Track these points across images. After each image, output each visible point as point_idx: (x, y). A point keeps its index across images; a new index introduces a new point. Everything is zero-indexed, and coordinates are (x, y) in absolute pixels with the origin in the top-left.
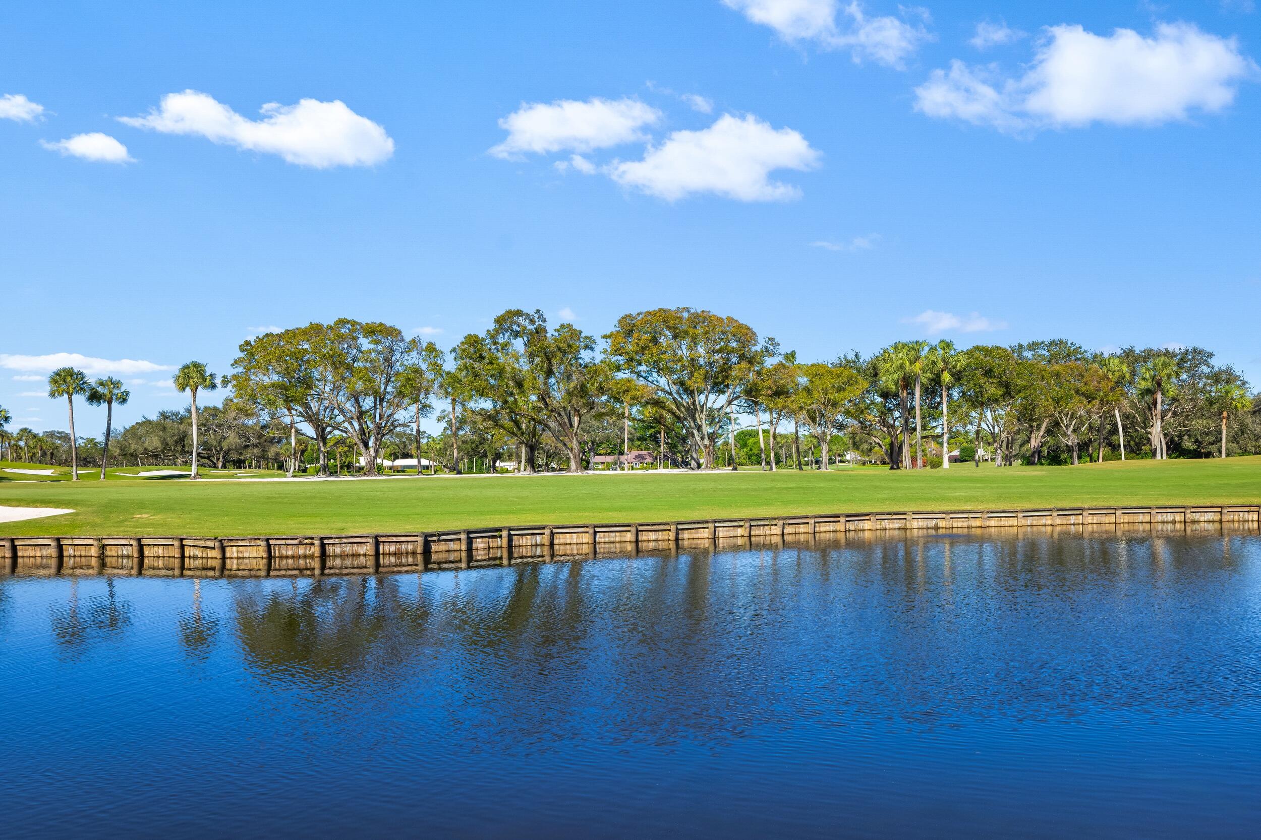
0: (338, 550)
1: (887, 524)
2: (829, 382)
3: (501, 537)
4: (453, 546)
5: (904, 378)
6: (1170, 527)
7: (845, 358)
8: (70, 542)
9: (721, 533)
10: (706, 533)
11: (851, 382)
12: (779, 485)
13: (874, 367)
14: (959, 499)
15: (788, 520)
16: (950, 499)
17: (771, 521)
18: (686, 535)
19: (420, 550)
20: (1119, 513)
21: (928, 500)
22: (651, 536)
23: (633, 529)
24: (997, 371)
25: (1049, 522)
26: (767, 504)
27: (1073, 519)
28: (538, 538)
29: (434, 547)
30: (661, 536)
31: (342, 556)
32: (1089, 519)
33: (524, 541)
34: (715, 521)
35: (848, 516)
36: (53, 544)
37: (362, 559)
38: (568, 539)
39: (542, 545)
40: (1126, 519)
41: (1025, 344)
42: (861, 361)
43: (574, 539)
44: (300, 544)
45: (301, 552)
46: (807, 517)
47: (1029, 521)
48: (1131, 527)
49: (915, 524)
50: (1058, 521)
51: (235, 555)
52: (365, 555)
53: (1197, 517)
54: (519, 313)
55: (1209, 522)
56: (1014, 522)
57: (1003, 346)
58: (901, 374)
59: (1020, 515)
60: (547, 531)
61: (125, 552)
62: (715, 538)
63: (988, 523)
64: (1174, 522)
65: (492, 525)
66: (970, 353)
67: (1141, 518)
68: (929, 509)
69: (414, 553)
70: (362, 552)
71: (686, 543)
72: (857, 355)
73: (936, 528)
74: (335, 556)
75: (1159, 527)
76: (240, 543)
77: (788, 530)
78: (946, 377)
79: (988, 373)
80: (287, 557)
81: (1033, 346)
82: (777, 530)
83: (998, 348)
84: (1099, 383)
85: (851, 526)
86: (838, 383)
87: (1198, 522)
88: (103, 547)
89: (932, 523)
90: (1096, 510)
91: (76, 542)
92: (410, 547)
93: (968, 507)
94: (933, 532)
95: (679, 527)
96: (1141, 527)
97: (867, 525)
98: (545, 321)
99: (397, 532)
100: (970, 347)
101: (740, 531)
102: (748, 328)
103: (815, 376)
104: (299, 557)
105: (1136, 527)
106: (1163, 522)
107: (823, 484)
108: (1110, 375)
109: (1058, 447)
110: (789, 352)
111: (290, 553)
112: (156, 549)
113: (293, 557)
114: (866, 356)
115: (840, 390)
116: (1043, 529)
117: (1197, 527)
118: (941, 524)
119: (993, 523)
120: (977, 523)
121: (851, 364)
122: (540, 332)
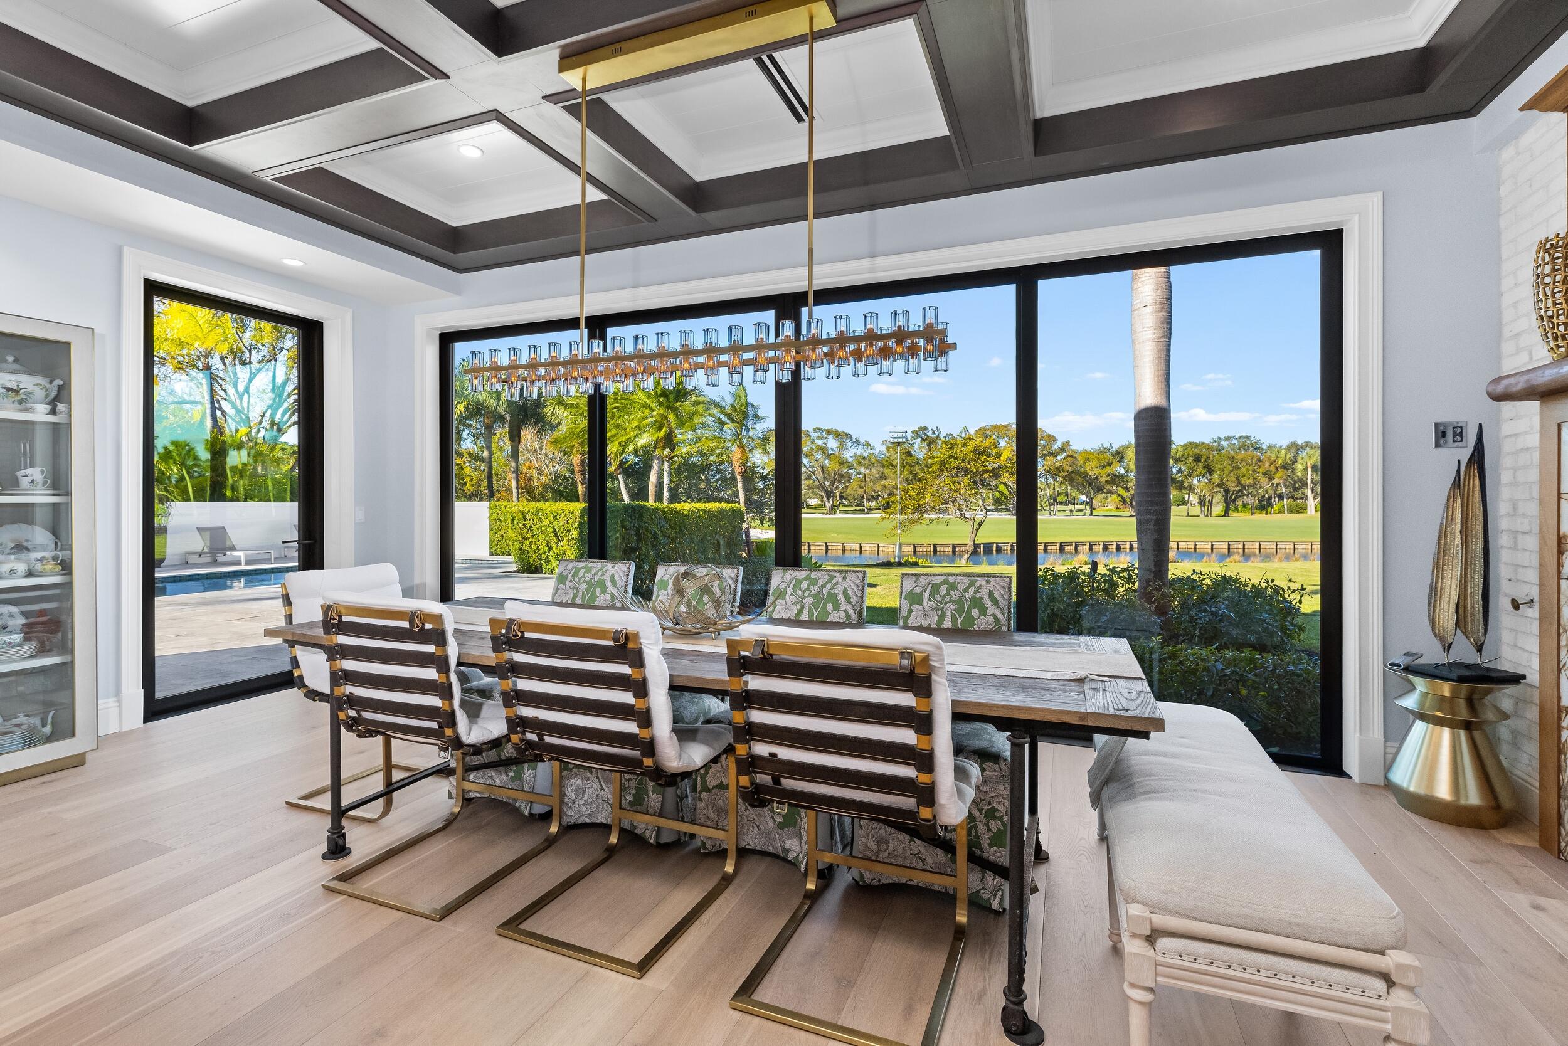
24: (1203, 458)
41: (1222, 437)
57: (1206, 442)
66: (1186, 447)
81: (1228, 439)
83: (1203, 443)
84: (1270, 465)
108: (1279, 458)
114: (1115, 447)
122: (938, 437)
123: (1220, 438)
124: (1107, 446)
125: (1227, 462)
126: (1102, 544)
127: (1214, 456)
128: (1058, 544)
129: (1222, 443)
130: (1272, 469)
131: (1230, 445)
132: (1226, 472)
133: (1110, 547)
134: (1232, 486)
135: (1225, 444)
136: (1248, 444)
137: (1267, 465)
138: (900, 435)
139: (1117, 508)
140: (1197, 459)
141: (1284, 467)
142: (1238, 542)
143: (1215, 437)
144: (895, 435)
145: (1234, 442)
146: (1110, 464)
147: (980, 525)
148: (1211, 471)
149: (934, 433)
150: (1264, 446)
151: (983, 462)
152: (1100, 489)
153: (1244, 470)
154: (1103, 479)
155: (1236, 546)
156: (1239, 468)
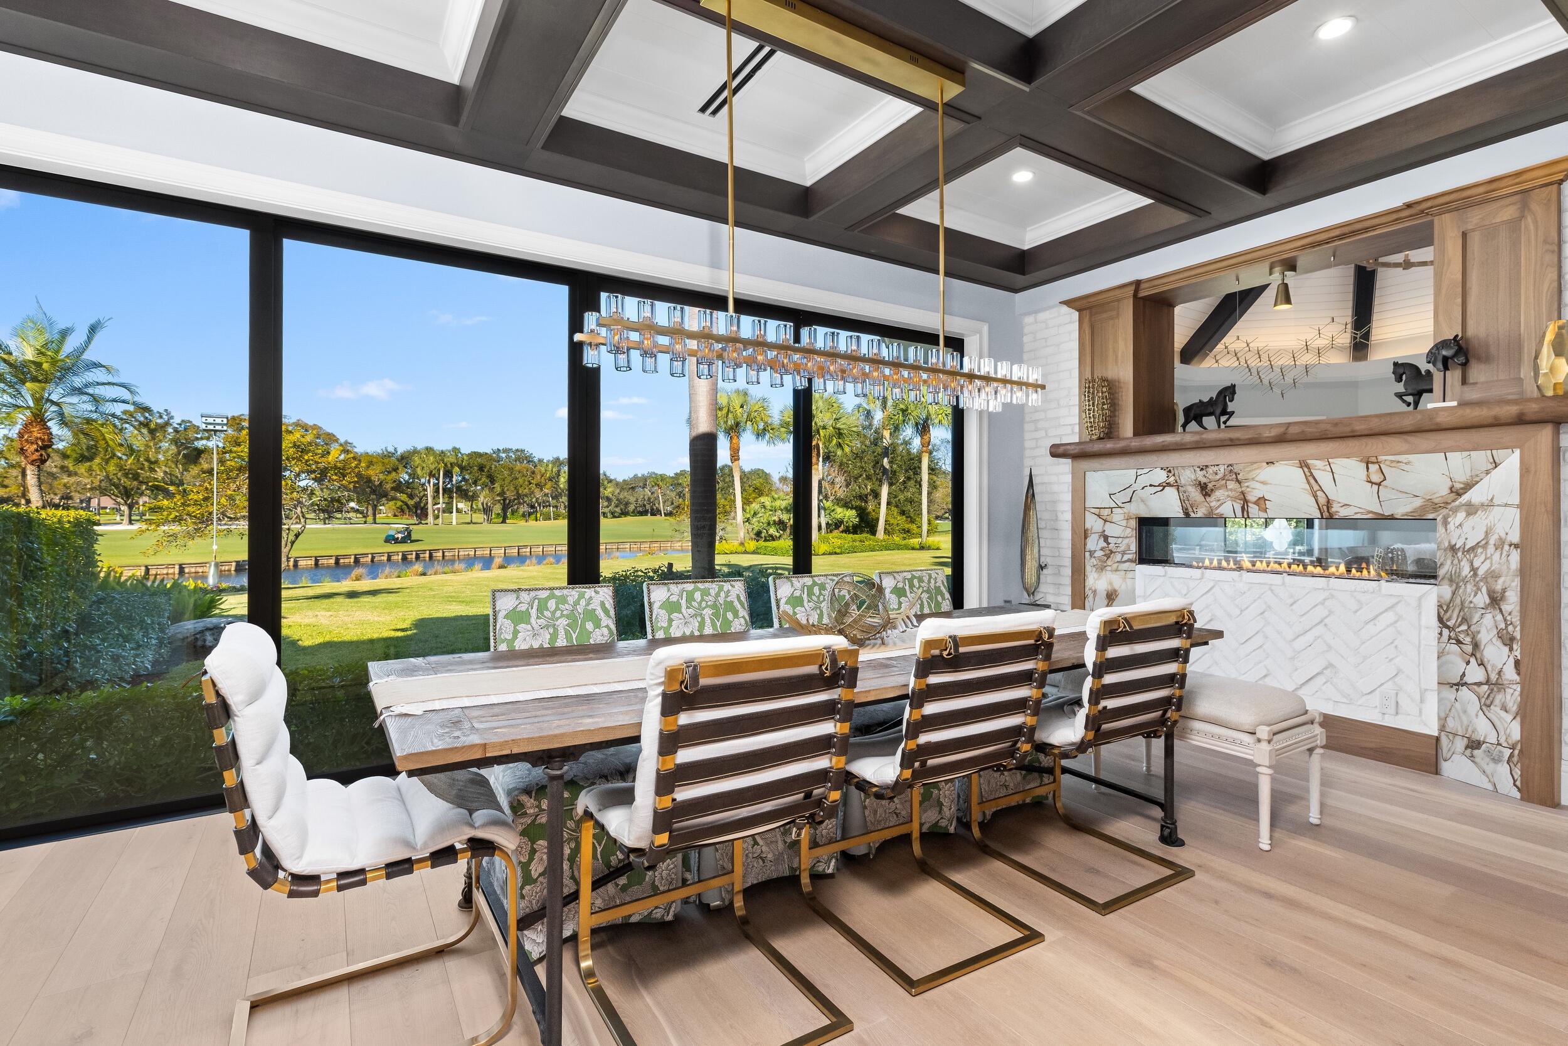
2: (379, 468)
13: (409, 458)
24: (485, 467)
41: (501, 449)
42: (398, 453)
66: (469, 456)
81: (506, 451)
84: (541, 478)
86: (386, 467)
100: (471, 452)
103: (370, 462)
121: (390, 455)
123: (498, 450)
124: (391, 449)
125: (506, 473)
126: (400, 554)
127: (496, 467)
128: (353, 557)
129: (501, 454)
130: (543, 480)
131: (508, 457)
132: (507, 481)
133: (409, 557)
134: (510, 495)
135: (504, 455)
136: (522, 457)
137: (539, 477)
138: (218, 421)
139: (395, 516)
140: (481, 468)
141: (550, 480)
142: (526, 546)
143: (495, 448)
144: (210, 420)
145: (511, 454)
146: (396, 470)
147: (297, 536)
148: (493, 481)
150: (536, 460)
151: (307, 461)
152: (385, 495)
153: (521, 481)
154: (388, 486)
155: (524, 550)
156: (517, 479)
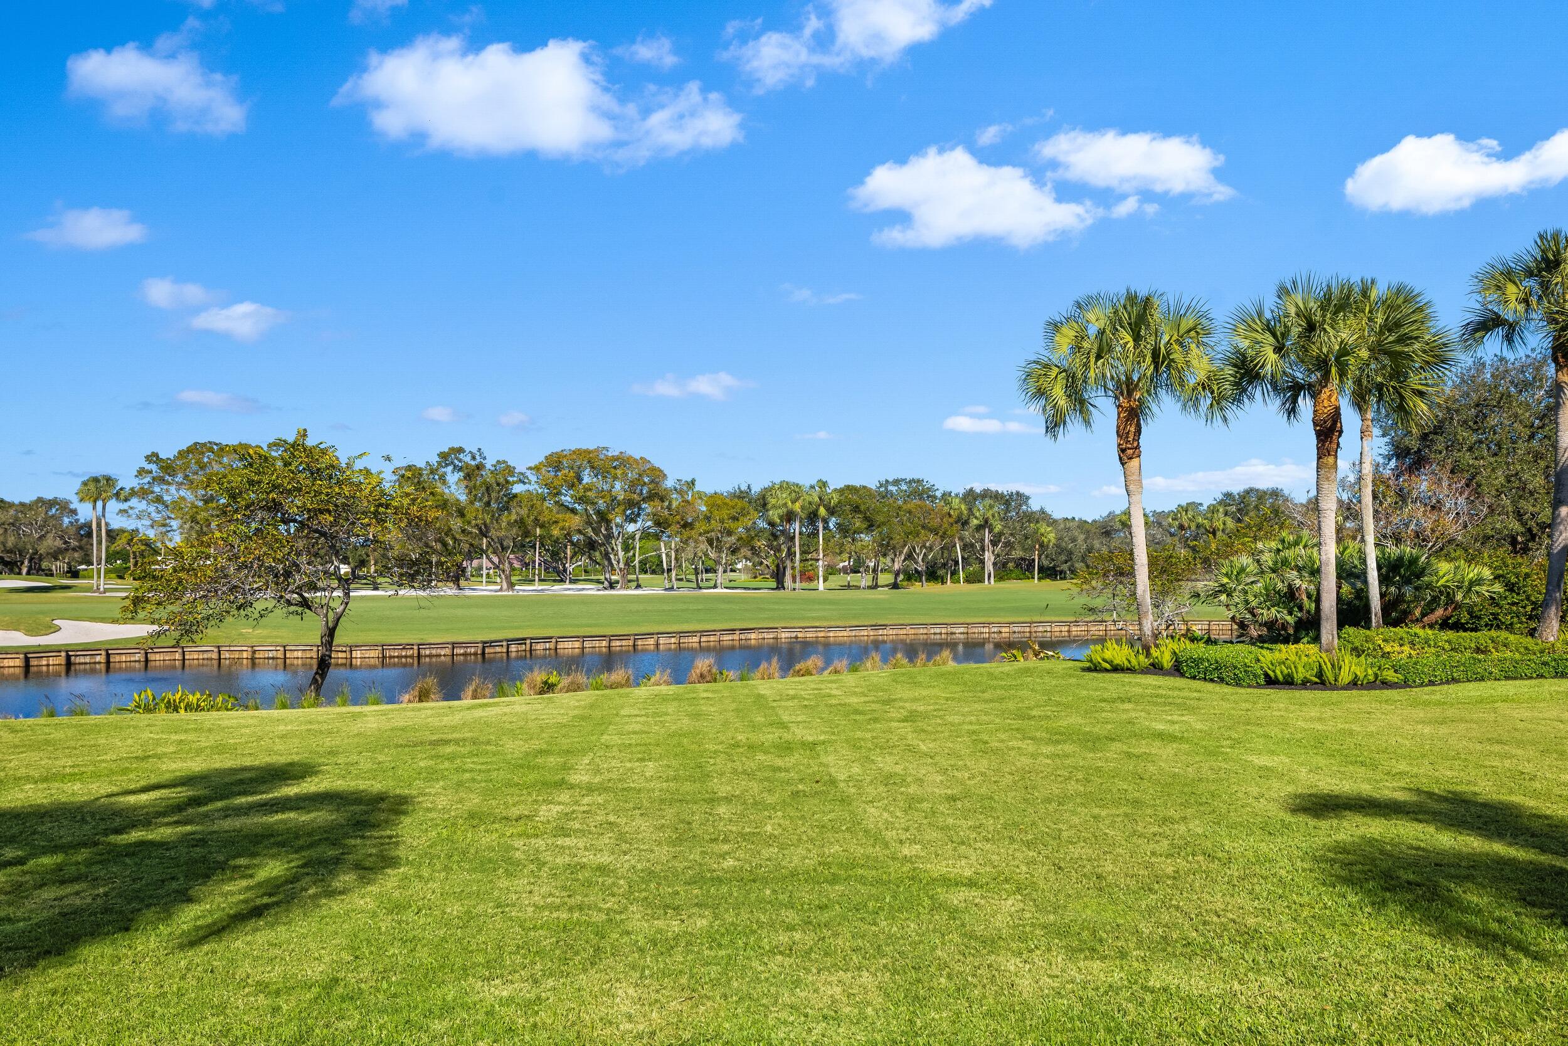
0: (428, 652)
1: (766, 635)
2: (725, 513)
3: (525, 644)
4: (498, 649)
5: (787, 515)
6: (938, 637)
7: (739, 488)
8: (227, 648)
9: (661, 641)
10: (652, 641)
11: (743, 513)
12: (692, 607)
13: (764, 497)
14: (814, 618)
15: (703, 633)
16: (808, 619)
17: (693, 633)
18: (640, 642)
19: (479, 652)
20: (908, 627)
21: (793, 619)
22: (618, 643)
23: (608, 639)
24: (862, 508)
25: (866, 634)
26: (687, 622)
27: (881, 632)
28: (547, 644)
29: (487, 650)
30: (624, 643)
31: (430, 656)
32: (891, 632)
33: (539, 647)
34: (658, 634)
35: (741, 630)
36: (216, 650)
37: (443, 658)
38: (566, 645)
39: (550, 649)
40: (913, 631)
41: (891, 480)
42: (753, 492)
43: (570, 645)
44: (404, 648)
45: (404, 654)
46: (715, 631)
47: (853, 633)
48: (916, 637)
49: (783, 635)
50: (872, 633)
51: (359, 656)
52: (444, 655)
53: (954, 630)
54: (461, 450)
55: (961, 633)
56: (845, 634)
57: (869, 486)
58: (785, 510)
59: (848, 629)
60: (554, 640)
61: (271, 655)
62: (657, 645)
63: (828, 635)
64: (941, 634)
65: (521, 636)
66: (841, 491)
67: (922, 631)
68: (792, 626)
69: (476, 654)
70: (443, 653)
71: (640, 647)
72: (749, 487)
73: (796, 637)
74: (426, 656)
75: (932, 636)
76: (363, 648)
77: (703, 639)
78: (822, 511)
79: (856, 509)
80: (394, 657)
81: (896, 482)
82: (696, 639)
83: (864, 487)
84: (942, 520)
85: (742, 636)
86: (733, 512)
87: (955, 633)
88: (254, 652)
89: (794, 635)
90: (893, 626)
91: (232, 649)
92: (473, 650)
93: (817, 624)
94: (793, 640)
95: (637, 636)
96: (921, 637)
97: (753, 636)
98: (485, 458)
99: (464, 641)
100: (843, 486)
101: (673, 640)
102: (661, 471)
103: (713, 505)
104: (402, 657)
105: (918, 637)
106: (935, 634)
107: (723, 606)
108: (952, 512)
109: (936, 563)
110: (689, 480)
111: (396, 654)
112: (296, 653)
113: (398, 657)
114: (756, 489)
115: (735, 519)
116: (862, 638)
117: (954, 636)
118: (800, 635)
119: (831, 634)
120: (822, 634)
121: (741, 495)
122: (479, 467)
123: (887, 481)
127: (877, 505)
129: (890, 488)
131: (900, 491)
135: (893, 489)
136: (919, 490)
137: (938, 519)
143: (883, 480)
145: (904, 487)
149: (474, 458)
150: (938, 494)
